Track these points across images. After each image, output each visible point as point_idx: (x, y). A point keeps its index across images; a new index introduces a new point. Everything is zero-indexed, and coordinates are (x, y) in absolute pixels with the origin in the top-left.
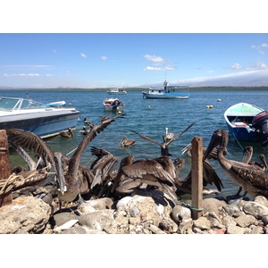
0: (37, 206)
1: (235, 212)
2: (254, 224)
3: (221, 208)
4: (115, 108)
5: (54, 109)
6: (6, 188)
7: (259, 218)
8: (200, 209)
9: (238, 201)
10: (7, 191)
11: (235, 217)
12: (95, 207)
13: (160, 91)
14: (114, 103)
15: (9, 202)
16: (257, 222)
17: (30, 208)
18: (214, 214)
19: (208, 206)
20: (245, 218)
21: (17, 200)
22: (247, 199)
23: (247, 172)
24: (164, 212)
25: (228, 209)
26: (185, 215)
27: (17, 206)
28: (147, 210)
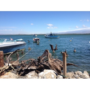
0: (13, 76)
1: (77, 77)
4: (36, 41)
5: (18, 42)
6: (3, 70)
8: (66, 76)
10: (3, 71)
12: (31, 76)
14: (36, 39)
15: (3, 74)
17: (10, 76)
18: (70, 78)
19: (68, 75)
21: (6, 74)
24: (54, 77)
25: (75, 76)
27: (6, 76)
28: (48, 77)
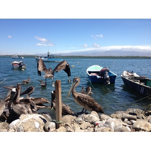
1: (80, 121)
2: (89, 127)
3: (73, 120)
7: (92, 123)
8: (60, 122)
9: (83, 115)
11: (80, 124)
13: (45, 58)
16: (91, 126)
18: (68, 124)
19: (66, 119)
20: (85, 124)
22: (87, 114)
23: (85, 99)
24: (40, 127)
25: (76, 120)
26: (52, 127)
28: (28, 127)
